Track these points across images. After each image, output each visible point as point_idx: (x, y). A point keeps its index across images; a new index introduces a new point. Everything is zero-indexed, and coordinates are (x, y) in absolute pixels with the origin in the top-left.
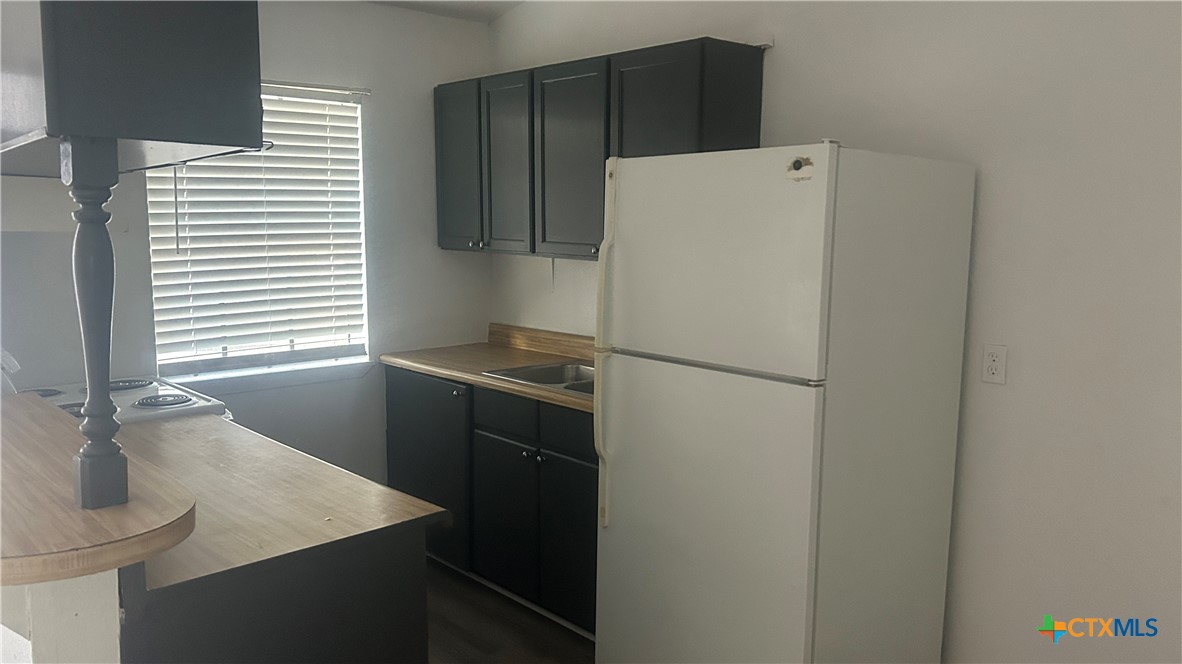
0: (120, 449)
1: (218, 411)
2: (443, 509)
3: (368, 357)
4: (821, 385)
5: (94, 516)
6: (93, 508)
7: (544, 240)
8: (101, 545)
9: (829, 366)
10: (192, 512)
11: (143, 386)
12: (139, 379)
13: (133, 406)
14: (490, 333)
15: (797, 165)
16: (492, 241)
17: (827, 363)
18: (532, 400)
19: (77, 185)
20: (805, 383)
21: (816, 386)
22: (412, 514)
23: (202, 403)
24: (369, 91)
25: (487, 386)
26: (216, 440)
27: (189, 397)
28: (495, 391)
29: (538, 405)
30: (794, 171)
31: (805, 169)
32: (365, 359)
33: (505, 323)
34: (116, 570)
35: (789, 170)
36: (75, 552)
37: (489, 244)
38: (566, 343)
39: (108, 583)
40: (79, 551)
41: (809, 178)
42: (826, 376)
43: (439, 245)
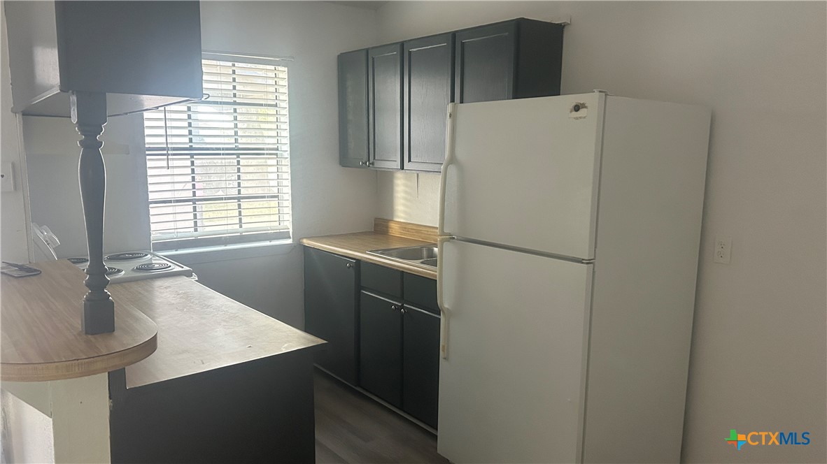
0: (109, 296)
1: (188, 274)
2: (325, 342)
3: (291, 239)
4: (591, 263)
5: (93, 339)
6: (92, 334)
7: (410, 161)
8: (93, 357)
9: (597, 250)
10: (155, 338)
11: (141, 257)
12: (140, 252)
13: (133, 270)
14: (375, 225)
15: (577, 108)
16: (375, 162)
17: (595, 247)
18: (397, 270)
19: (80, 123)
20: (580, 261)
21: (587, 263)
22: (305, 345)
23: (178, 269)
24: (293, 58)
25: (368, 260)
26: (185, 293)
27: (170, 264)
28: (375, 264)
29: (403, 274)
30: (574, 113)
31: (582, 112)
32: (290, 241)
33: (385, 218)
34: (107, 374)
35: (571, 112)
36: (76, 361)
37: (373, 164)
38: (426, 232)
39: (101, 382)
40: (79, 361)
41: (585, 117)
42: (595, 256)
43: (340, 164)
